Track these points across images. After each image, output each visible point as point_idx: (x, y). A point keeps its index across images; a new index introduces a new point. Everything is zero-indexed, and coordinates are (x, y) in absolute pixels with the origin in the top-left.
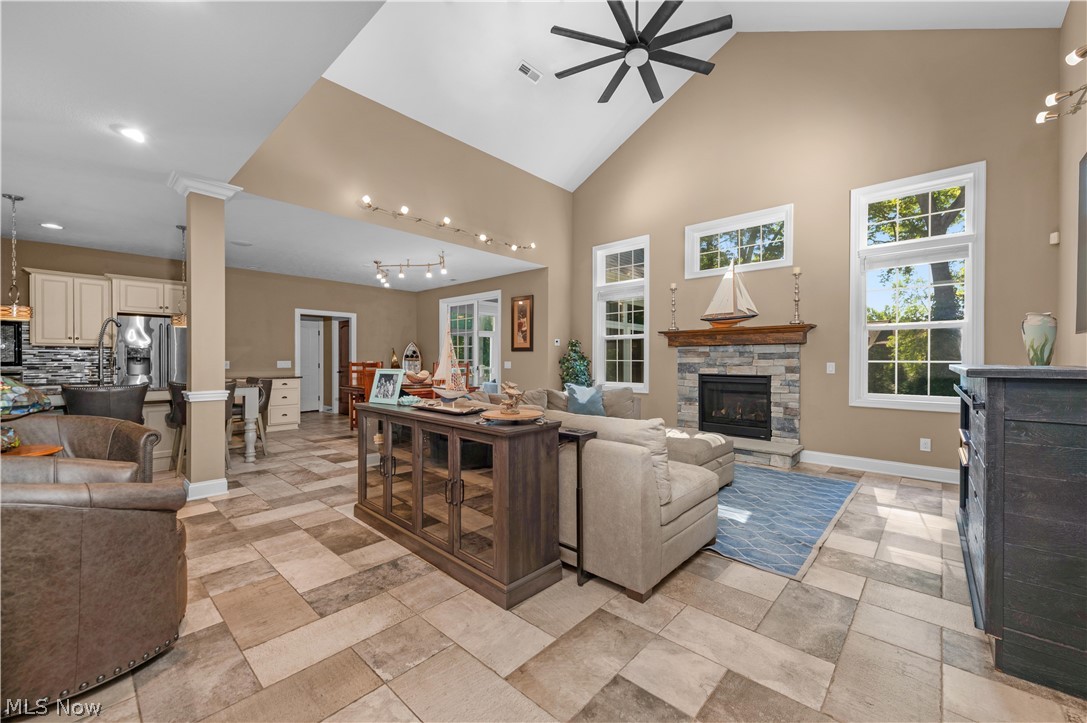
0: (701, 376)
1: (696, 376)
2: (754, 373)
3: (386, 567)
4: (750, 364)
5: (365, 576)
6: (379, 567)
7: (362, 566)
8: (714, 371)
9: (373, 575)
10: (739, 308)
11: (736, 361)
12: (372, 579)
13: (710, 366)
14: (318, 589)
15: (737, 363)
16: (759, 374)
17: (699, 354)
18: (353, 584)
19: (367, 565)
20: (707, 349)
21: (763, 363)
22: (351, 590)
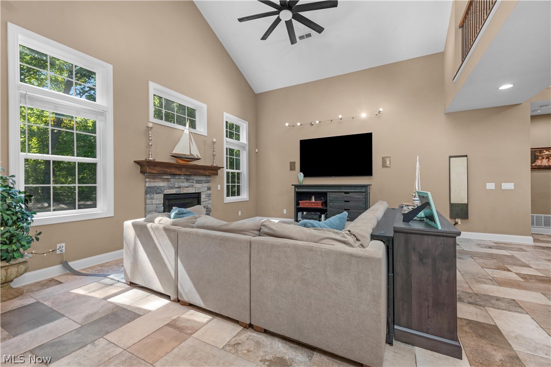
0: (165, 195)
1: (162, 196)
2: (194, 192)
3: (466, 300)
4: (193, 186)
5: (482, 303)
6: (470, 303)
7: (480, 309)
8: (174, 191)
9: (476, 301)
10: (192, 153)
11: (186, 184)
12: (479, 300)
13: (171, 188)
14: (516, 311)
15: (187, 185)
16: (196, 192)
17: (164, 180)
18: (491, 303)
19: (477, 308)
20: (169, 177)
21: (198, 185)
22: (494, 302)
